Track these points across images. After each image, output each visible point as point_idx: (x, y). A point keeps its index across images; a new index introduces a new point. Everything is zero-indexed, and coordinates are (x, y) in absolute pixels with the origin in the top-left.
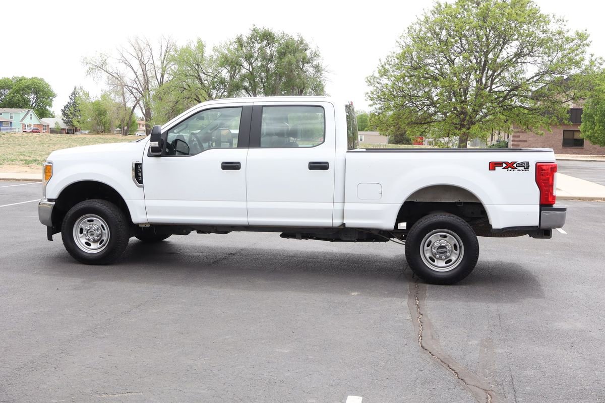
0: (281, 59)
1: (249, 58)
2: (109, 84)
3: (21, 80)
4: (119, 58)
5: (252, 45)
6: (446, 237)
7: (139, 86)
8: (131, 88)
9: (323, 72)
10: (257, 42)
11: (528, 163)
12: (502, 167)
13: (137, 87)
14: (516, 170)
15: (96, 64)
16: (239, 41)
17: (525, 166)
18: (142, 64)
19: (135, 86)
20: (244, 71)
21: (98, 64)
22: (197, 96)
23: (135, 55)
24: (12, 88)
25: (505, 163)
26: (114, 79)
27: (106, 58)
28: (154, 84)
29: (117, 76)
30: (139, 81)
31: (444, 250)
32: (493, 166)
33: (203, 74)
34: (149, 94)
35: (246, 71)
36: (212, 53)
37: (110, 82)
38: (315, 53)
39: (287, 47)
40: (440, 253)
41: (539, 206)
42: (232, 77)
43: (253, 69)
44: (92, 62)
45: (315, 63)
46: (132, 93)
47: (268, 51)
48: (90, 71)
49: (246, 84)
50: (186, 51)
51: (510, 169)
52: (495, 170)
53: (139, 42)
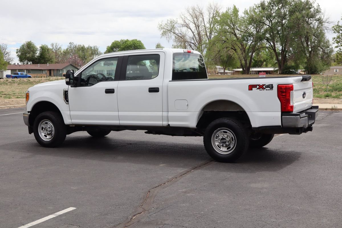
0: (291, 16)
1: (269, 17)
2: (176, 41)
3: (126, 42)
4: (183, 24)
5: (272, 8)
6: (226, 132)
7: (196, 42)
8: (190, 43)
9: (324, 23)
10: (275, 6)
11: (272, 85)
12: (257, 88)
13: (194, 42)
14: (265, 90)
15: (168, 29)
16: (262, 5)
17: (271, 87)
18: (197, 27)
19: (193, 42)
20: (266, 27)
21: (169, 28)
22: (233, 46)
23: (192, 20)
24: (120, 47)
25: (258, 85)
26: (180, 37)
27: (174, 24)
28: (205, 39)
29: (181, 36)
30: (195, 38)
31: (225, 141)
32: (251, 87)
33: (237, 31)
34: (202, 47)
35: (268, 27)
36: (243, 15)
37: (177, 40)
38: (317, 10)
39: (296, 7)
40: (223, 142)
41: (281, 112)
42: (258, 32)
43: (272, 24)
44: (165, 27)
45: (318, 17)
46: (191, 47)
47: (282, 11)
48: (164, 34)
49: (268, 35)
50: (226, 16)
51: (261, 89)
52: (252, 90)
53: (196, 12)
